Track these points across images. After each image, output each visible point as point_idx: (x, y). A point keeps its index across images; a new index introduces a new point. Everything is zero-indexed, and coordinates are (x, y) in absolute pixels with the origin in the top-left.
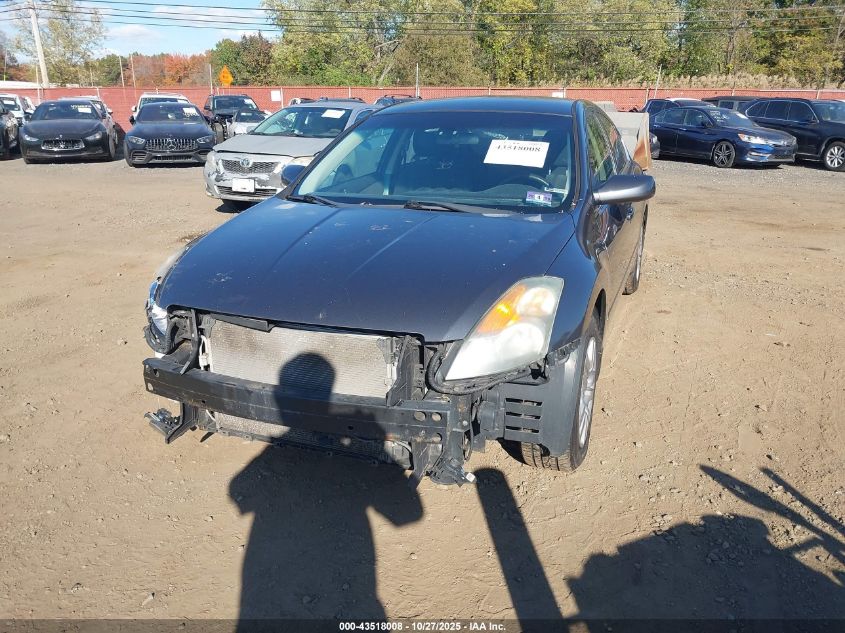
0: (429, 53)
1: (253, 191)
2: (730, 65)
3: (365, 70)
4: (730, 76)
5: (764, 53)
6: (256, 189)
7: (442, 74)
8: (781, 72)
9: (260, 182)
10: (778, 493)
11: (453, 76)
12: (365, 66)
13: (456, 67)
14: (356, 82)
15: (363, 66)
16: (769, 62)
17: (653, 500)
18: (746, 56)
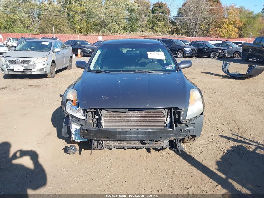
0: (53, 23)
1: (22, 70)
2: (143, 29)
3: (29, 28)
4: (143, 32)
5: (151, 26)
6: (24, 70)
7: (58, 30)
8: (156, 31)
9: (25, 67)
10: (240, 139)
11: (62, 31)
12: (29, 26)
13: (63, 28)
14: (26, 32)
15: (28, 27)
16: (152, 29)
17: (216, 145)
18: (146, 27)
